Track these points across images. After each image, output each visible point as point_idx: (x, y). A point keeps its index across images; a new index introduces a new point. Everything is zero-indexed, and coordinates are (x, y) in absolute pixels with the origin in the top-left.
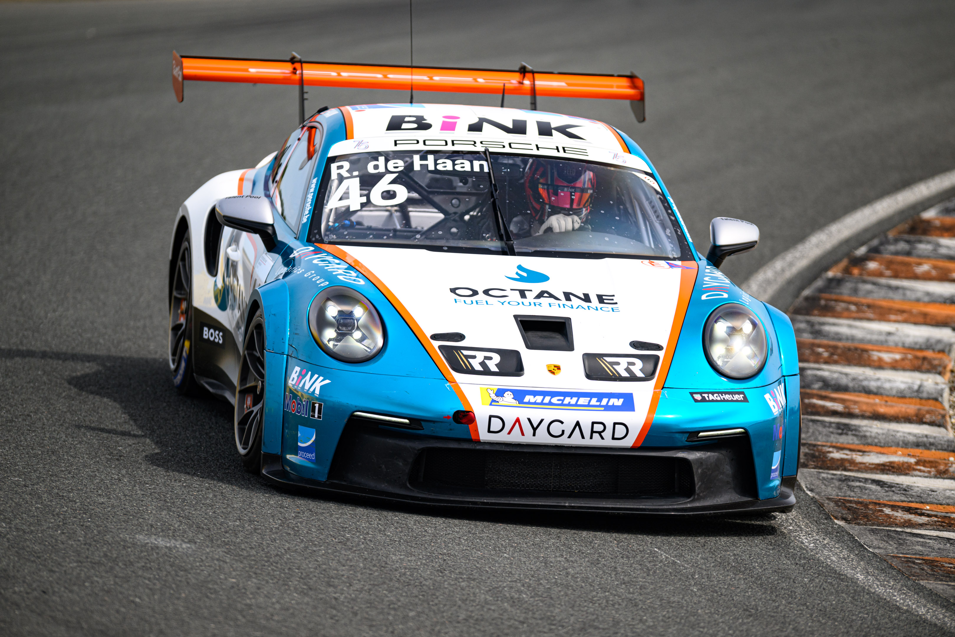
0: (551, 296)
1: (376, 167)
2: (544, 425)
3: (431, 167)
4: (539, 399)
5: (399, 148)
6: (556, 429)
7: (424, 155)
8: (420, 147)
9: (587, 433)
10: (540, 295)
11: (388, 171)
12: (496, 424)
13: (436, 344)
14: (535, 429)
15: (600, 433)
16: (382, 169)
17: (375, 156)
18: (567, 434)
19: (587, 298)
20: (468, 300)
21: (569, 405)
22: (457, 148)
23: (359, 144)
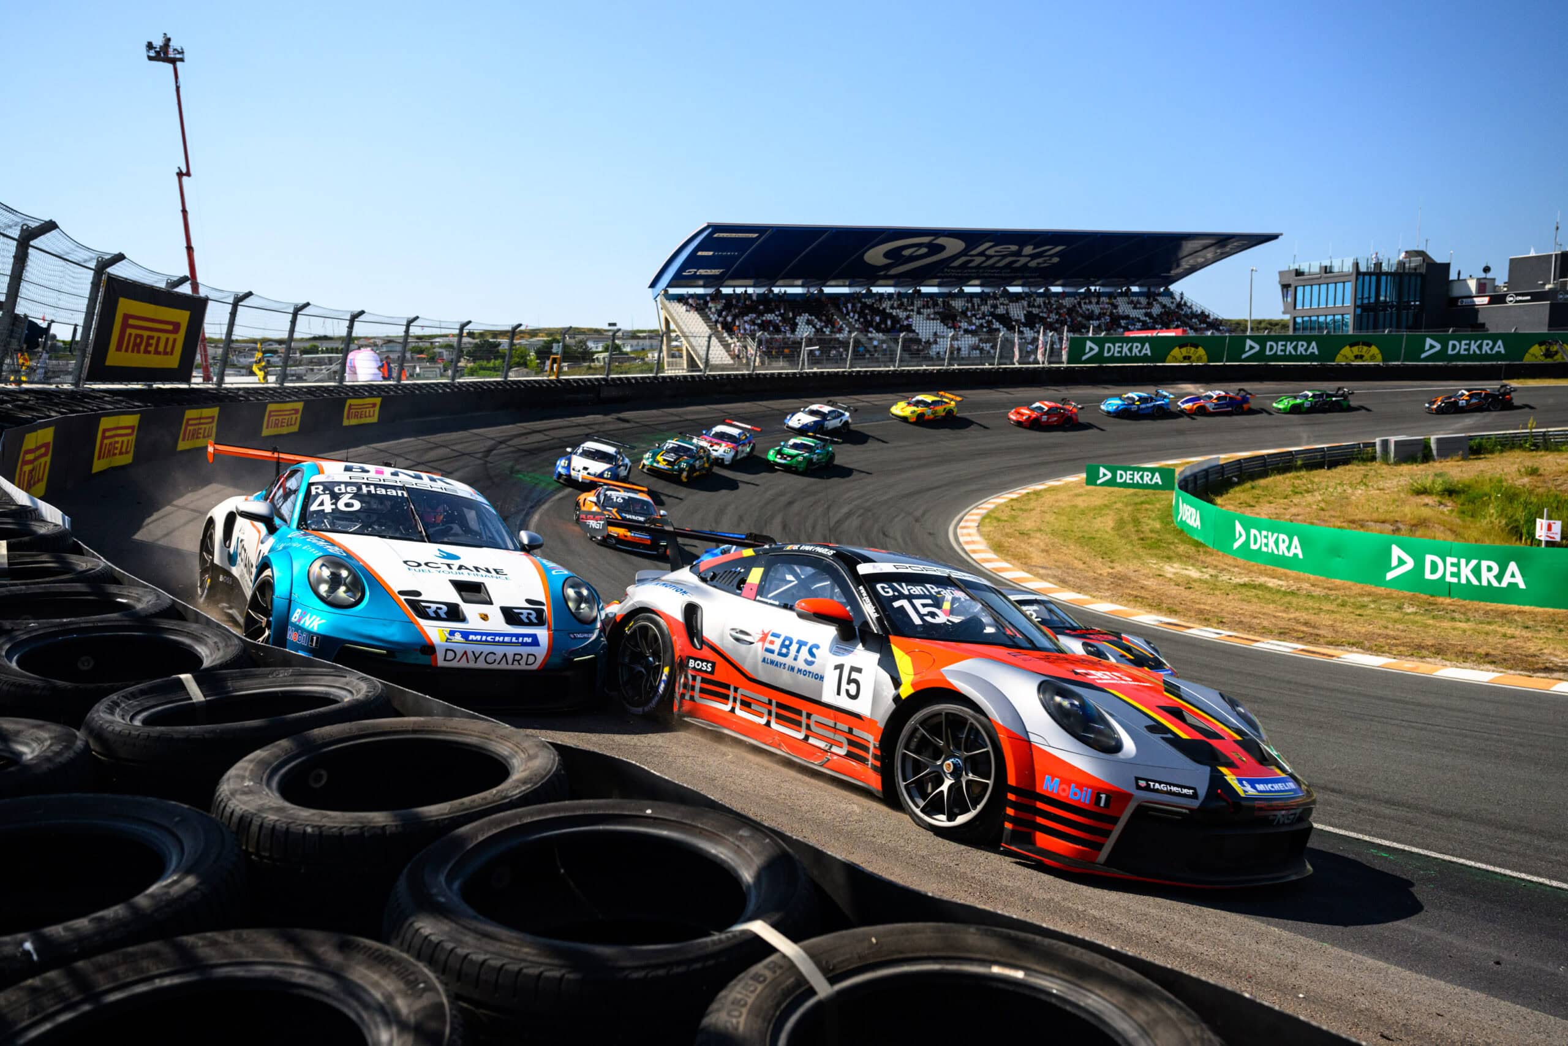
0: (467, 568)
1: (340, 490)
2: (483, 655)
3: (373, 492)
4: (479, 638)
5: (353, 480)
6: (490, 658)
7: (368, 485)
8: (365, 481)
9: (510, 661)
10: (460, 567)
11: (347, 492)
12: (450, 655)
13: (402, 598)
14: (476, 659)
15: (518, 661)
16: (343, 490)
17: (339, 483)
18: (497, 662)
19: (488, 571)
20: (417, 569)
21: (499, 642)
22: (386, 483)
23: (328, 477)
